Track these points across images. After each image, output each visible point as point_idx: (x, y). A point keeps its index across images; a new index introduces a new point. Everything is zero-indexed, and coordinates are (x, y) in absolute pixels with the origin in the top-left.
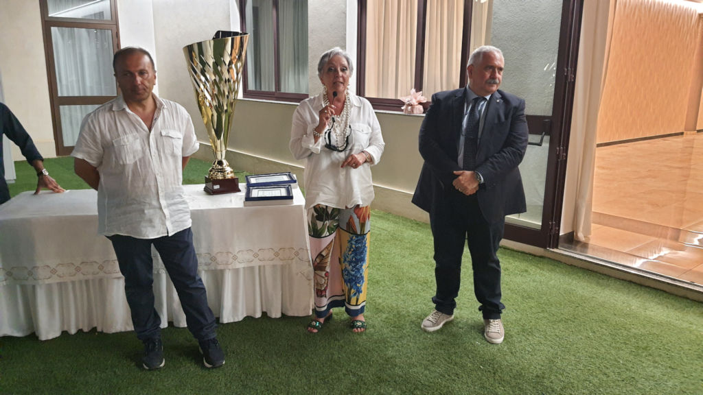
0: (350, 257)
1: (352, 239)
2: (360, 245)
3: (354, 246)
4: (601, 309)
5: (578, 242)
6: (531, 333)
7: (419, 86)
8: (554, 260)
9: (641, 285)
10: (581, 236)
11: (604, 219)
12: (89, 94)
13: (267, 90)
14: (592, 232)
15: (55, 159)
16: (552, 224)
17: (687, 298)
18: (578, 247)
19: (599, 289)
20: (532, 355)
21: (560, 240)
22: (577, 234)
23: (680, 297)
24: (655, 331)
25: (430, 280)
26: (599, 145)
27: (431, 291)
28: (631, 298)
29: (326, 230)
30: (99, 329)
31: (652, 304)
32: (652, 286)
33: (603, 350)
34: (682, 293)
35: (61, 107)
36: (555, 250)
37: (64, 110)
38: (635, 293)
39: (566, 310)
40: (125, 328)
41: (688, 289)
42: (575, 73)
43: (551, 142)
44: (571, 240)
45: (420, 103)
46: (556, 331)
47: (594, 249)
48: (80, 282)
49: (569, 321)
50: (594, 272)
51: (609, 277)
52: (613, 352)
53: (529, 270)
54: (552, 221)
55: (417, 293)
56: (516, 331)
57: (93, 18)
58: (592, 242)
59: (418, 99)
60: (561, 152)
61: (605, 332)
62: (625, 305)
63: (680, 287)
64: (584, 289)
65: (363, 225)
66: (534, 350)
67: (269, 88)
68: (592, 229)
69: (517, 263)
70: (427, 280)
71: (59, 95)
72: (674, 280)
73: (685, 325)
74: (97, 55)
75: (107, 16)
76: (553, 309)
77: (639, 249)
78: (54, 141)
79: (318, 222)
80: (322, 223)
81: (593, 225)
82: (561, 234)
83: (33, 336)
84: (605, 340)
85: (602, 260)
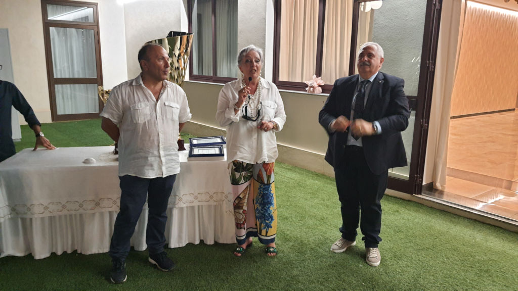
0: (260, 200)
1: (260, 187)
2: (266, 192)
3: (262, 192)
4: (453, 240)
5: (436, 190)
6: (401, 258)
7: (319, 73)
8: (418, 203)
9: (483, 223)
10: (438, 185)
11: (456, 173)
12: (76, 76)
13: (207, 75)
14: (447, 183)
15: (51, 124)
16: (417, 176)
18: (436, 194)
19: (452, 226)
20: (401, 275)
21: (423, 189)
22: (435, 184)
23: (513, 232)
24: (493, 258)
25: (325, 217)
26: (452, 118)
27: (326, 226)
28: (476, 233)
29: (243, 179)
30: (79, 252)
31: (492, 237)
32: (491, 223)
33: (455, 272)
35: (56, 86)
36: (419, 196)
37: (58, 88)
38: (479, 229)
39: (427, 241)
40: (98, 251)
42: (434, 64)
43: (416, 116)
44: (431, 188)
45: (320, 86)
46: (420, 257)
47: (448, 195)
48: (66, 216)
49: (430, 250)
50: (449, 212)
51: (459, 216)
52: (462, 274)
53: (399, 210)
54: (417, 174)
55: (316, 226)
56: (390, 256)
57: (81, 21)
58: (446, 190)
59: (318, 82)
60: (424, 122)
61: (456, 258)
62: (472, 237)
63: (512, 224)
64: (441, 225)
65: (269, 177)
66: (403, 271)
67: (208, 73)
68: (447, 180)
69: (391, 206)
70: (324, 217)
71: (55, 77)
72: (508, 219)
74: (83, 47)
75: (91, 20)
76: (417, 240)
77: (482, 196)
78: (50, 111)
79: (236, 173)
80: (239, 174)
81: (447, 177)
82: (423, 184)
83: (30, 257)
84: (456, 264)
85: (454, 204)
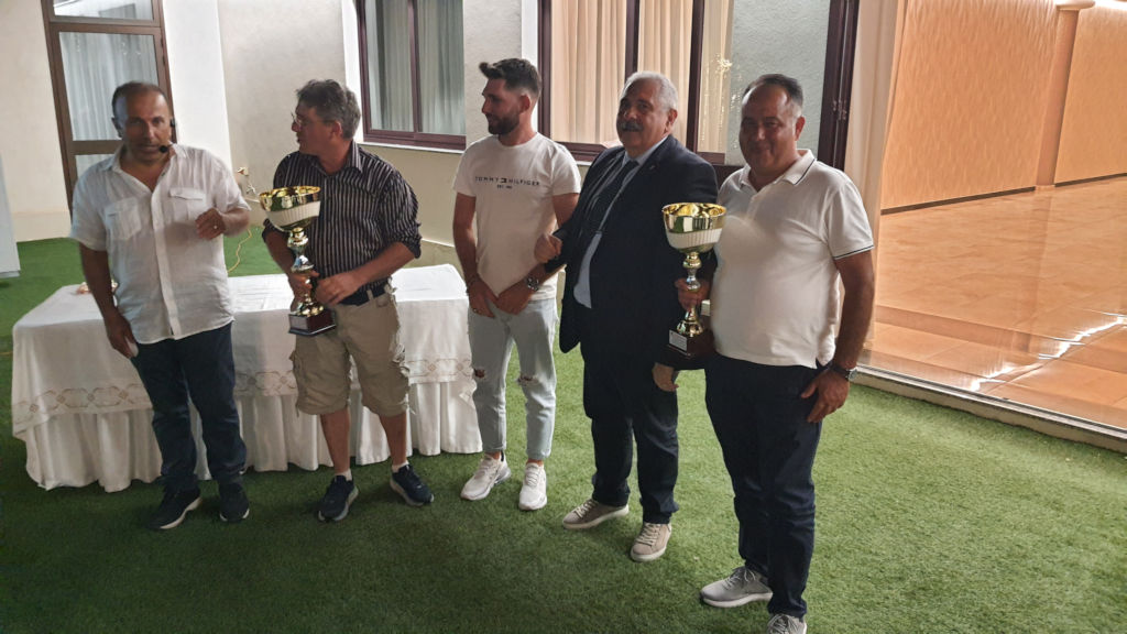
4: (880, 436)
9: (938, 406)
13: (401, 129)
17: (1000, 422)
19: (879, 412)
23: (989, 419)
24: (947, 463)
26: (885, 212)
28: (921, 422)
31: (949, 429)
34: (992, 414)
38: (928, 416)
41: (998, 408)
42: (847, 107)
47: (877, 358)
51: (895, 395)
58: (876, 348)
62: (914, 431)
63: (988, 405)
73: (992, 455)
81: (876, 324)
85: (885, 373)
